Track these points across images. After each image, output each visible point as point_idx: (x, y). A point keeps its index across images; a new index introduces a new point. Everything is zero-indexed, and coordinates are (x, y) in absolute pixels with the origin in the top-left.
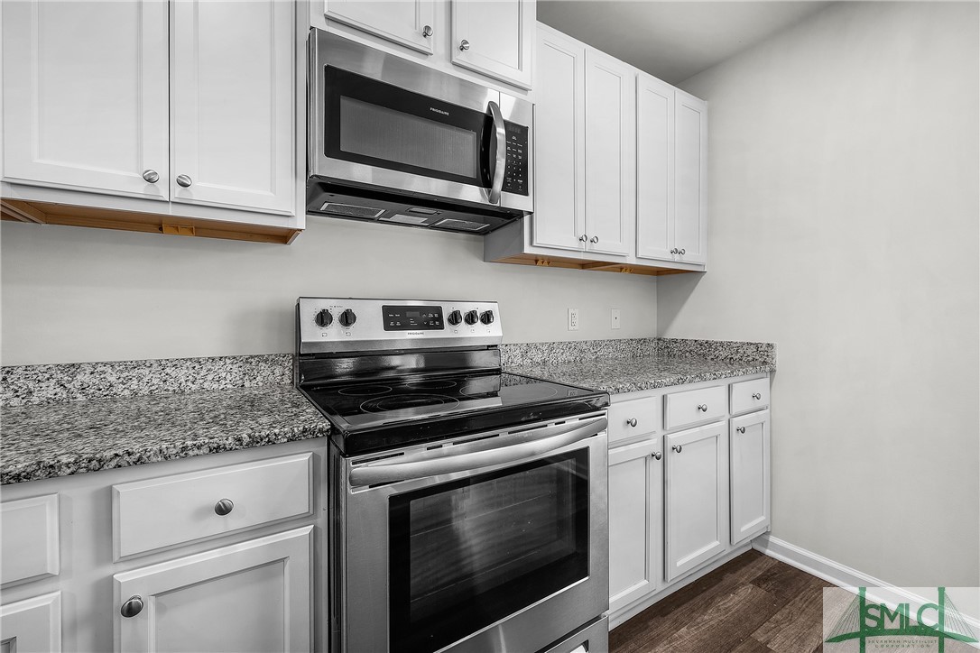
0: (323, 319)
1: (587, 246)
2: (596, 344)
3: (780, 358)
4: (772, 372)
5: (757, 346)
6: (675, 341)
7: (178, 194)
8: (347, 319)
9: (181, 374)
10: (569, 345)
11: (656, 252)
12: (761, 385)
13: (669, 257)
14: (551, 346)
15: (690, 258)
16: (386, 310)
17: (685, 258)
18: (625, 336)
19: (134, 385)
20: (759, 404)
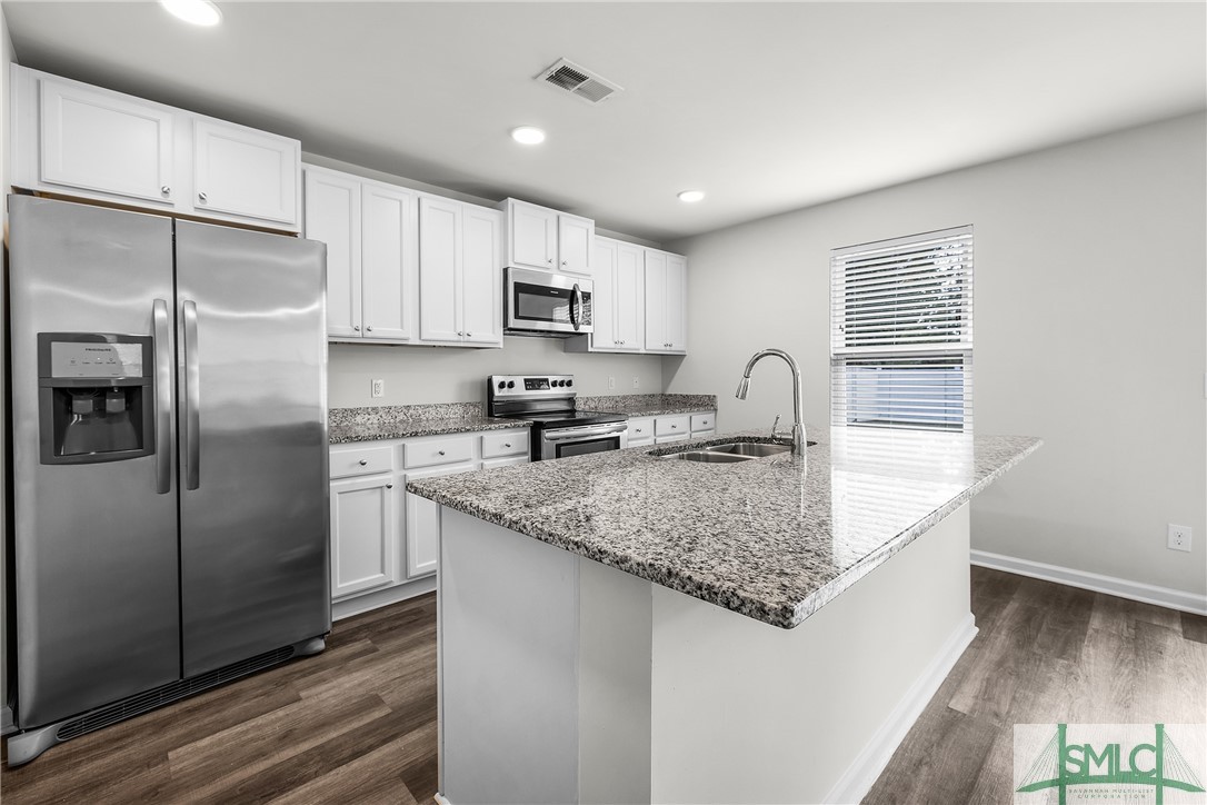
0: (502, 385)
1: (619, 346)
2: (625, 397)
3: (720, 404)
4: (716, 410)
5: (709, 396)
6: (670, 395)
7: (467, 338)
8: (511, 385)
9: (442, 410)
10: (609, 398)
11: (656, 345)
12: (709, 417)
13: (664, 348)
14: (600, 399)
15: (676, 348)
16: (526, 380)
17: (673, 348)
18: (642, 393)
19: (427, 414)
20: (707, 426)
